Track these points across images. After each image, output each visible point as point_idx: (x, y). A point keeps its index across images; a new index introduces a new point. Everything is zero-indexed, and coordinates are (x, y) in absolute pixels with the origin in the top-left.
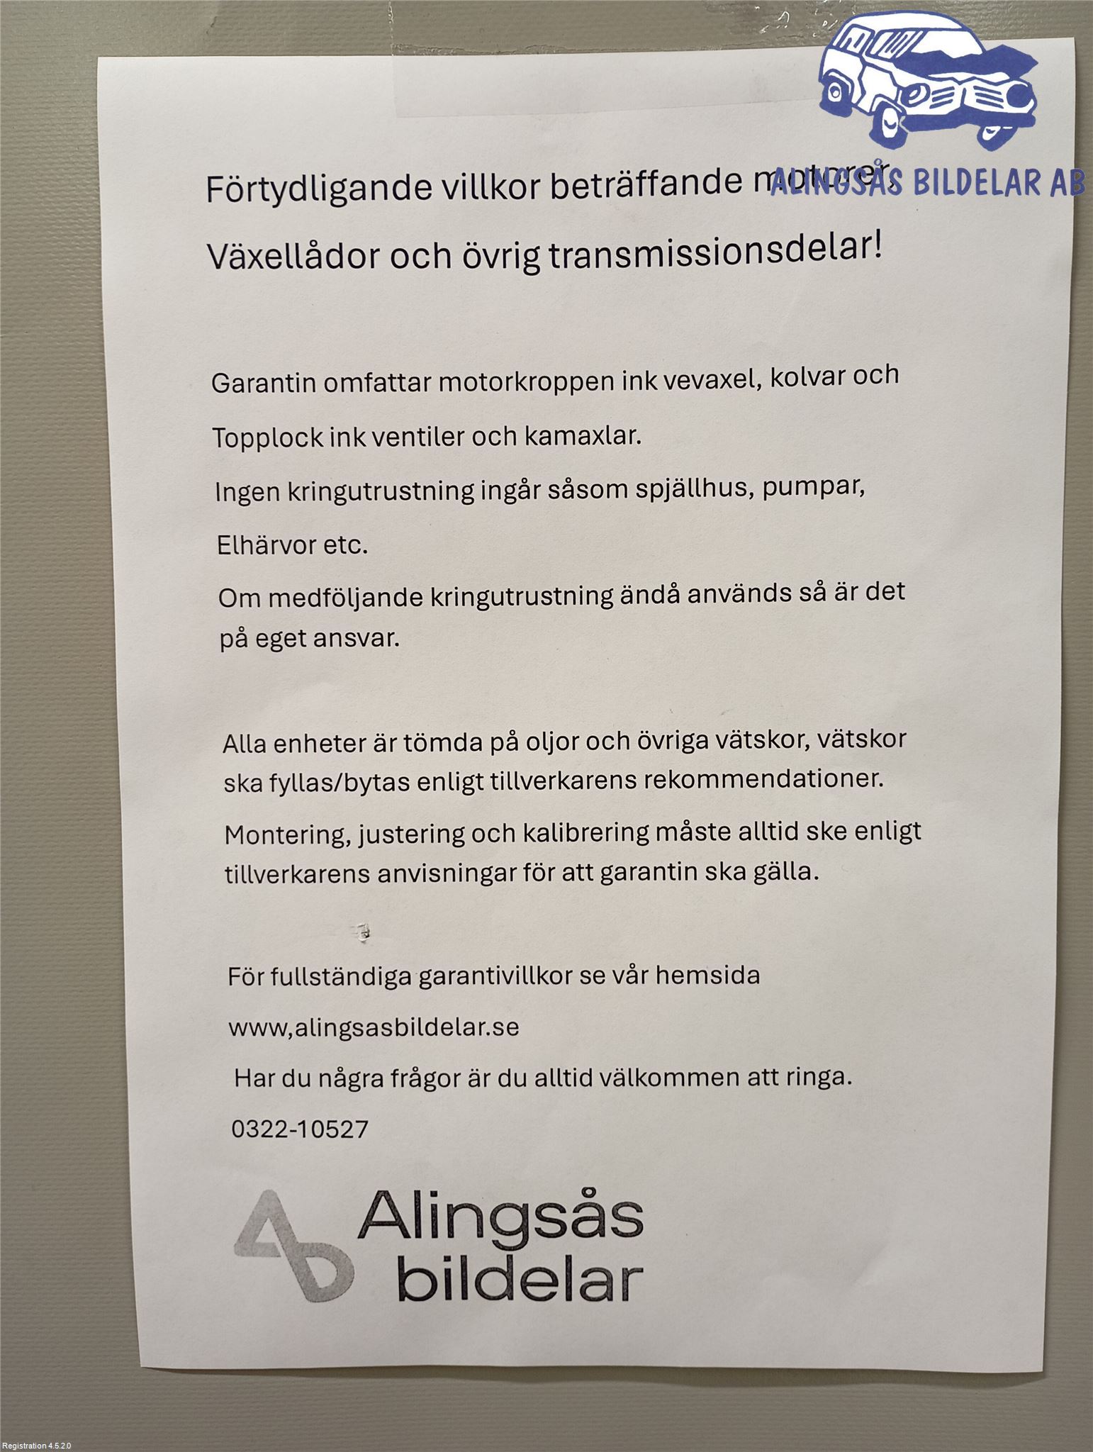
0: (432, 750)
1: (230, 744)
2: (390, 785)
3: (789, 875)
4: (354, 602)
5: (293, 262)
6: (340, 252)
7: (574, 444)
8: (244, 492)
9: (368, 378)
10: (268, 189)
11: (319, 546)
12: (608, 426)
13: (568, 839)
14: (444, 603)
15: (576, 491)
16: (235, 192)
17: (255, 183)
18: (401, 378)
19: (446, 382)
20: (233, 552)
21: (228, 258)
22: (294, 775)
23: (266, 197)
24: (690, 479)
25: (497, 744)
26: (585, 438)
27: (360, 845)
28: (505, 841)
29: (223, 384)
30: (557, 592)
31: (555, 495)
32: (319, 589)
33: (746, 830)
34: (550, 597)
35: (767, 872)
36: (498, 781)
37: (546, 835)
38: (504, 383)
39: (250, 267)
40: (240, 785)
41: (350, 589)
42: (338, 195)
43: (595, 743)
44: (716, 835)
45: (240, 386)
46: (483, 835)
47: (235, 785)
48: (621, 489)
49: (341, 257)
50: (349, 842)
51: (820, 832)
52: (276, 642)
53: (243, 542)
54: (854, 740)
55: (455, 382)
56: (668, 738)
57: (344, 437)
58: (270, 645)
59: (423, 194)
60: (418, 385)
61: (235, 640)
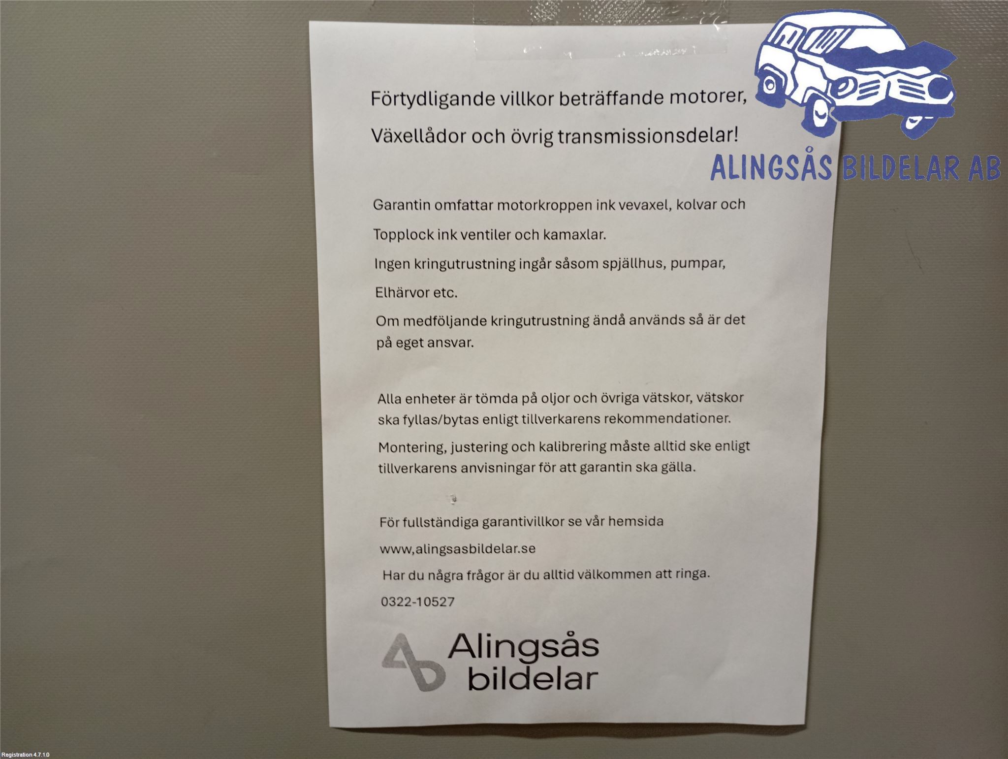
0: (491, 402)
1: (382, 399)
2: (469, 421)
3: (680, 469)
4: (449, 323)
5: (418, 139)
6: (445, 134)
7: (570, 239)
8: (390, 264)
9: (459, 203)
10: (405, 99)
11: (431, 294)
12: (588, 230)
13: (563, 450)
14: (498, 324)
15: (570, 265)
16: (387, 100)
17: (398, 95)
18: (477, 203)
19: (501, 205)
20: (384, 296)
21: (383, 136)
22: (416, 416)
23: (404, 103)
24: (632, 259)
25: (526, 399)
26: (576, 236)
27: (451, 452)
28: (529, 450)
29: (379, 205)
30: (559, 318)
31: (559, 266)
32: (431, 317)
33: (658, 445)
34: (555, 321)
35: (669, 467)
36: (526, 419)
37: (551, 448)
38: (533, 206)
39: (395, 141)
40: (387, 420)
41: (447, 317)
42: (443, 102)
43: (578, 399)
44: (642, 448)
45: (389, 206)
46: (518, 448)
47: (385, 421)
48: (595, 264)
49: (445, 137)
50: (446, 451)
51: (697, 447)
52: (407, 345)
53: (389, 291)
54: (716, 398)
55: (506, 205)
56: (618, 396)
57: (445, 235)
58: (404, 346)
59: (490, 102)
60: (486, 206)
61: (385, 343)
